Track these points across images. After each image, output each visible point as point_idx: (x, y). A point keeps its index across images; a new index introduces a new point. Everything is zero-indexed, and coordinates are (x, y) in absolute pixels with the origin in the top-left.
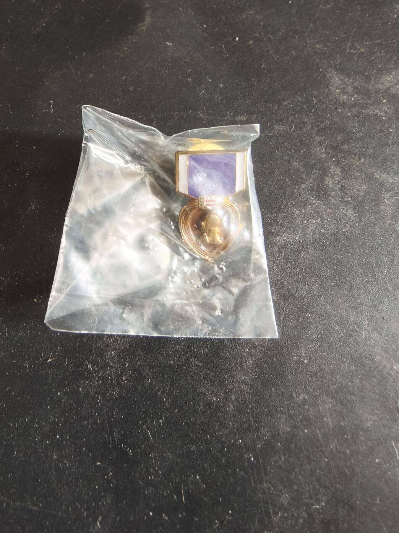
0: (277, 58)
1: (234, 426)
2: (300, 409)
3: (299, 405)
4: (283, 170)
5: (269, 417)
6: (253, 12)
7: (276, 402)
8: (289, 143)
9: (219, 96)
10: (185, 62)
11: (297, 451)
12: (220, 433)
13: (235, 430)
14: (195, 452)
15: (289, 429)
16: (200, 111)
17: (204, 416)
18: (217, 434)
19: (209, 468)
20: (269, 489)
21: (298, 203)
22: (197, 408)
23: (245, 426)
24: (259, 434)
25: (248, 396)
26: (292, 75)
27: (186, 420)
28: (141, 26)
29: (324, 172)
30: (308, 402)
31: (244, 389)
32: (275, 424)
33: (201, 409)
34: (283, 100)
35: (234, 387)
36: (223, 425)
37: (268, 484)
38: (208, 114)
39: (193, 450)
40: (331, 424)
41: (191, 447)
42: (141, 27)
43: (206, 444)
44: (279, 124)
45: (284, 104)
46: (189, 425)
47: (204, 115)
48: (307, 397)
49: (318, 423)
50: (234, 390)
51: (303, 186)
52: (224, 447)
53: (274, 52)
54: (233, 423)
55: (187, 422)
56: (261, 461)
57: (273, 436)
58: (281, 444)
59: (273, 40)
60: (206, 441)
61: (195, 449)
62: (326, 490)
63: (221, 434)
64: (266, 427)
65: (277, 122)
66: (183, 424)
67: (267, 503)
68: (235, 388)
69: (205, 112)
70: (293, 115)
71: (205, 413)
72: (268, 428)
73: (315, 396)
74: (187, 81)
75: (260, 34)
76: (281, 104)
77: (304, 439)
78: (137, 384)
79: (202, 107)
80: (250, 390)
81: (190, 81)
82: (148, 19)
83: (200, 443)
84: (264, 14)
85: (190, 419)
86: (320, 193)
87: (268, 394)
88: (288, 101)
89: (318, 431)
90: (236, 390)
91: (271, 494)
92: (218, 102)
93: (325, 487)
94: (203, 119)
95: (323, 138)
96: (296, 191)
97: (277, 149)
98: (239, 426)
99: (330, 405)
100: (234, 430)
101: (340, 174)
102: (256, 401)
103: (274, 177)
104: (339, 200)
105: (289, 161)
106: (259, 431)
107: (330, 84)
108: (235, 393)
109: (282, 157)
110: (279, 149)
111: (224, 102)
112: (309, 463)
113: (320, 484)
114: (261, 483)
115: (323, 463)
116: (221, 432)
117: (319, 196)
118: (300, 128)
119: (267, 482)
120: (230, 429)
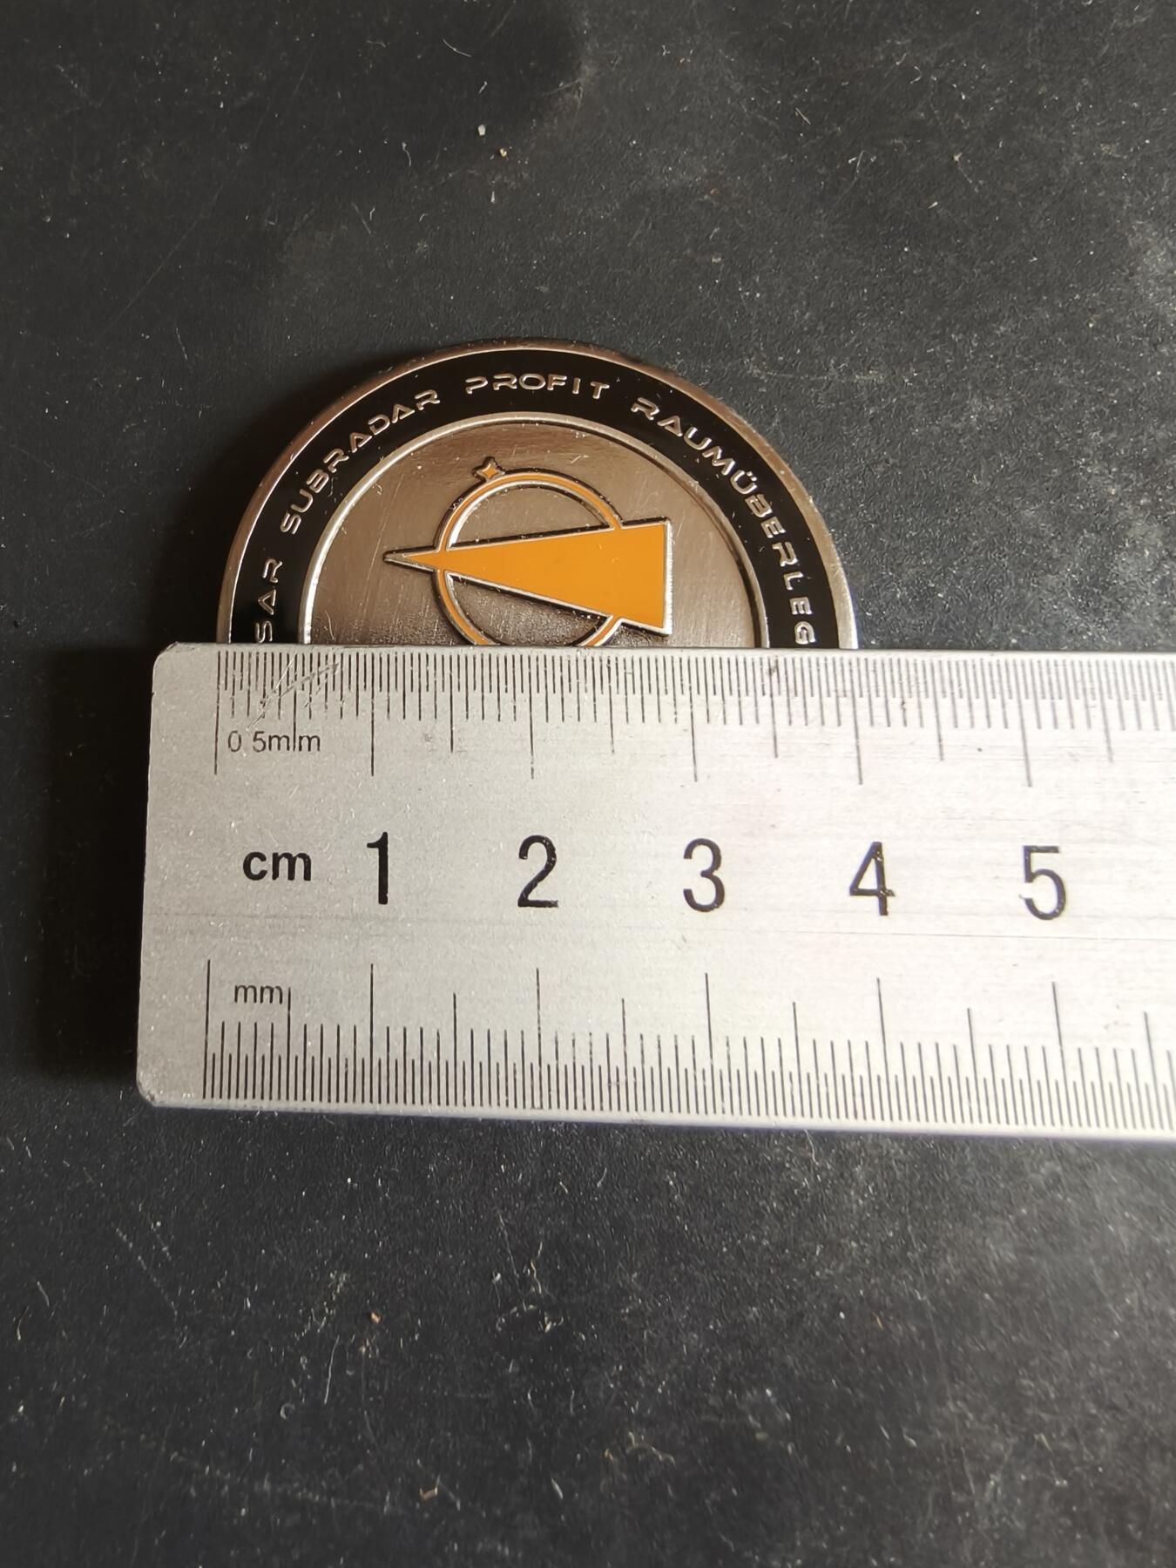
0: (980, 188)
1: (865, 1250)
2: (1041, 1201)
3: (1040, 1193)
4: (992, 533)
5: (960, 1224)
6: (909, 41)
7: (978, 1183)
8: (1012, 452)
9: (807, 310)
10: (702, 204)
11: (1036, 1313)
12: (826, 1270)
13: (868, 1262)
14: (758, 1325)
15: (1012, 1256)
16: (750, 357)
17: (782, 1226)
18: (818, 1273)
19: (799, 1366)
20: (963, 1417)
21: (1035, 632)
22: (761, 1204)
23: (894, 1250)
24: (930, 1272)
25: (900, 1170)
26: (1023, 240)
27: (733, 1237)
28: (568, 90)
29: (1114, 537)
30: (1063, 1181)
31: (888, 1152)
32: (974, 1243)
33: (772, 1210)
34: (996, 318)
35: (863, 1145)
36: (834, 1250)
37: (959, 1403)
38: (774, 365)
39: (755, 1321)
40: (1125, 1241)
41: (748, 1312)
42: (567, 96)
43: (790, 1301)
44: (982, 392)
45: (998, 332)
46: (740, 1255)
47: (763, 369)
48: (1059, 1169)
49: (1092, 1238)
50: (863, 1154)
51: (1051, 579)
52: (839, 1309)
53: (971, 168)
54: (862, 1243)
55: (734, 1242)
56: (939, 1343)
57: (970, 1277)
58: (992, 1296)
59: (969, 130)
60: (788, 1293)
61: (760, 1317)
62: (1113, 1416)
63: (828, 1275)
64: (949, 1250)
65: (976, 387)
66: (725, 1249)
67: (958, 1453)
68: (865, 1150)
69: (764, 360)
70: (1026, 366)
71: (785, 1220)
72: (956, 1254)
73: (1082, 1167)
74: (709, 263)
75: (929, 113)
76: (990, 333)
77: (1054, 1282)
78: (592, 1142)
79: (757, 344)
80: (905, 1152)
81: (718, 264)
82: (588, 70)
83: (772, 1301)
84: (941, 48)
85: (741, 1236)
86: (1101, 600)
87: (954, 1162)
88: (1011, 321)
89: (1092, 1261)
90: (866, 1154)
91: (969, 1431)
92: (801, 328)
93: (1114, 1408)
94: (757, 380)
95: (1113, 435)
96: (1029, 595)
97: (977, 467)
98: (878, 1250)
99: (1123, 1191)
100: (864, 1261)
101: (1160, 544)
102: (921, 1182)
103: (968, 554)
104: (1156, 622)
105: (1010, 509)
106: (933, 1264)
107: (1139, 269)
108: (865, 1161)
109: (990, 494)
110: (982, 471)
111: (821, 328)
112: (1068, 1346)
113: (1098, 1402)
114: (942, 1401)
115: (1107, 1344)
116: (829, 1267)
117: (1096, 611)
118: (1046, 405)
119: (955, 1399)
120: (853, 1259)
